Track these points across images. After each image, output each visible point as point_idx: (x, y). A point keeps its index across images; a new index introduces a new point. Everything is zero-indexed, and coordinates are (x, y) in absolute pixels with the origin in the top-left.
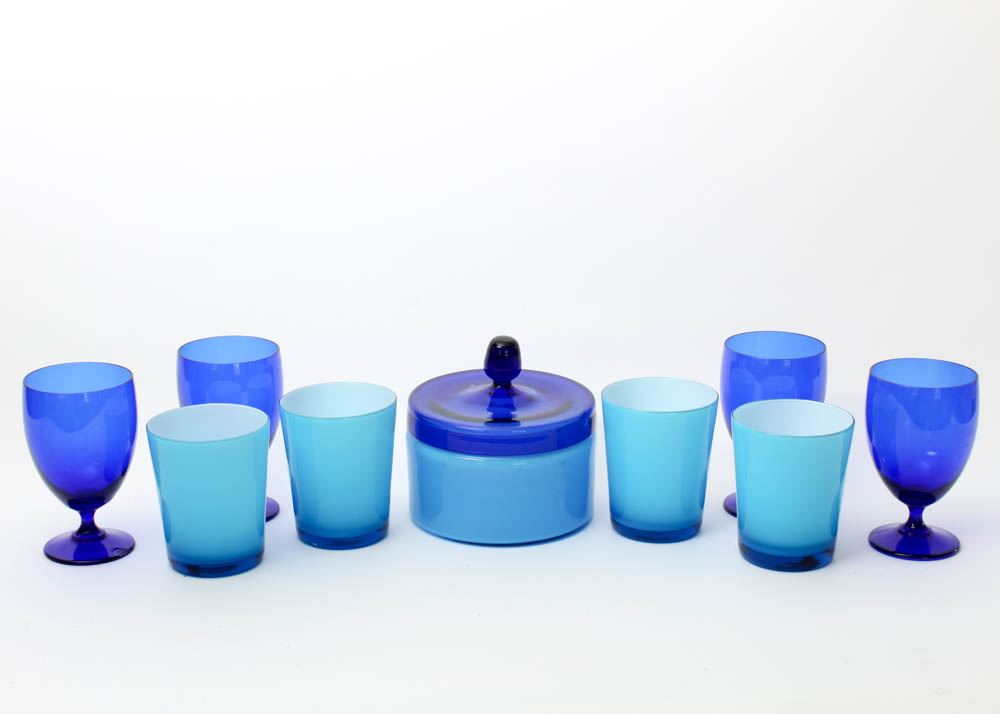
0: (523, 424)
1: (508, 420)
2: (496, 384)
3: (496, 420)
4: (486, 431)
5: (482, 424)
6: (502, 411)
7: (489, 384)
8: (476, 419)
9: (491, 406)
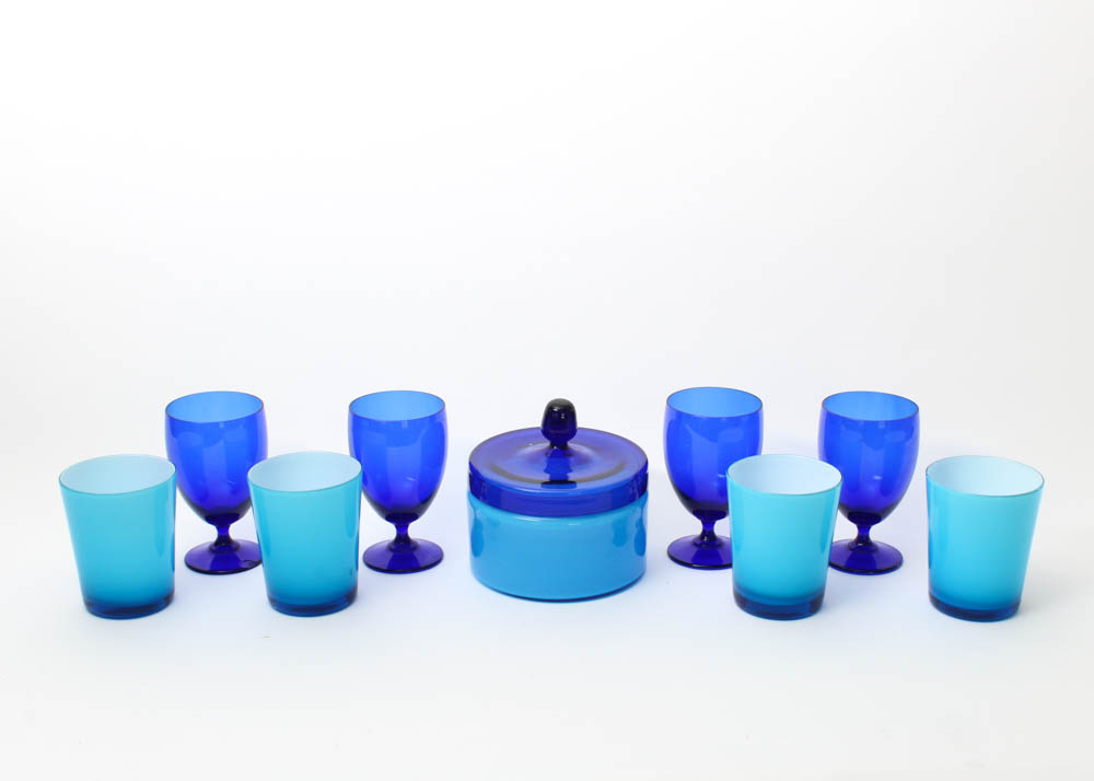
0: (581, 485)
1: (564, 481)
2: (552, 445)
3: (553, 482)
7: (545, 444)
8: (533, 480)
9: (549, 468)
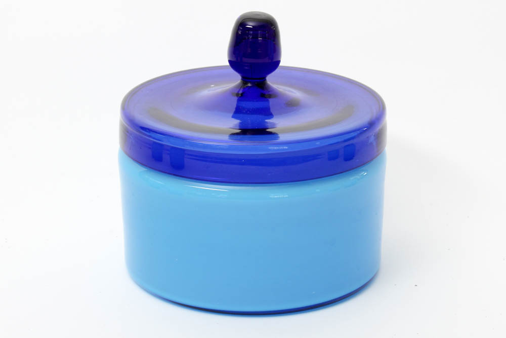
0: (283, 138)
1: (261, 132)
2: (245, 80)
4: (230, 148)
5: (226, 138)
6: (253, 120)
7: (235, 80)
8: (218, 130)
9: (238, 112)
